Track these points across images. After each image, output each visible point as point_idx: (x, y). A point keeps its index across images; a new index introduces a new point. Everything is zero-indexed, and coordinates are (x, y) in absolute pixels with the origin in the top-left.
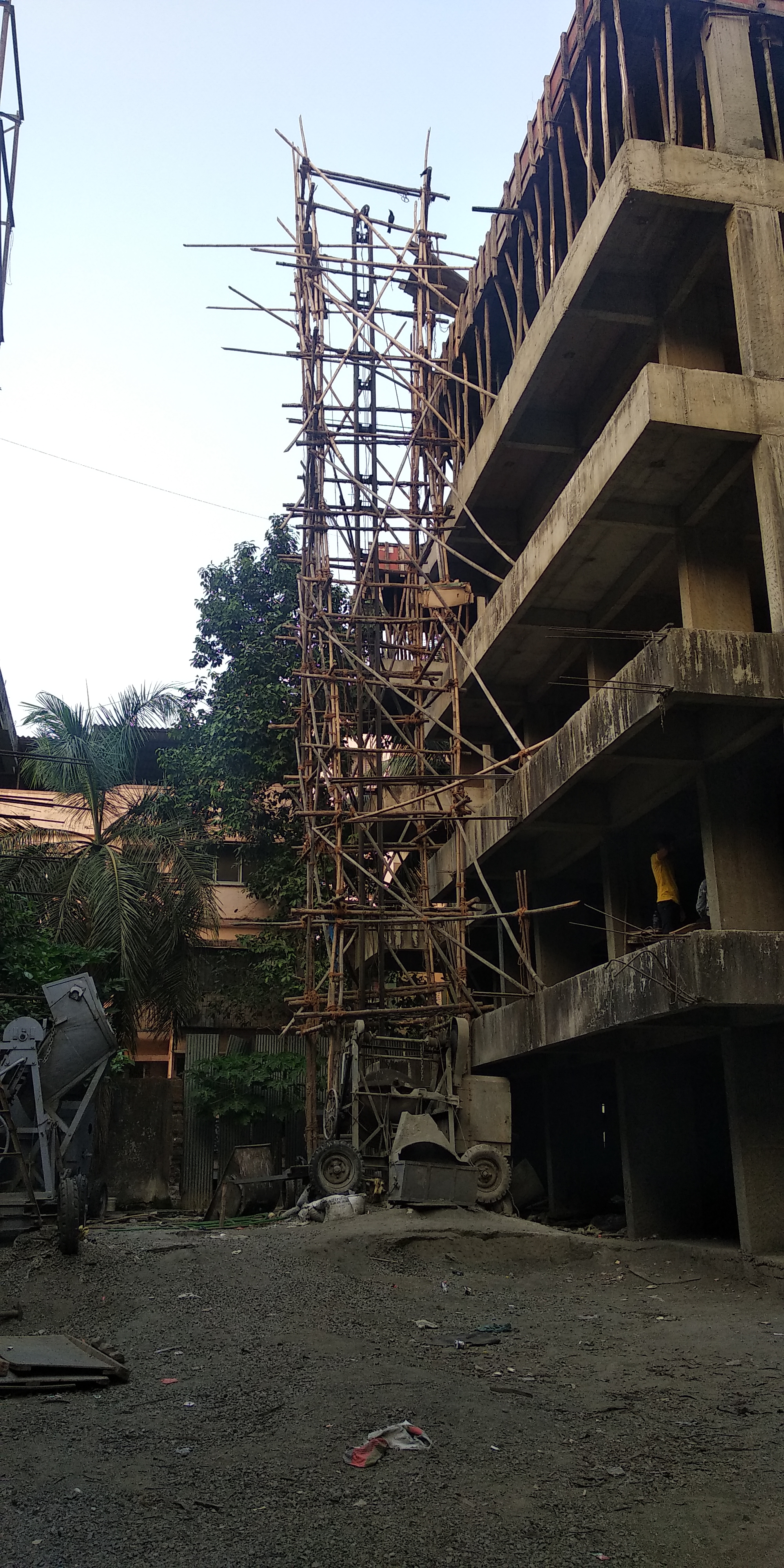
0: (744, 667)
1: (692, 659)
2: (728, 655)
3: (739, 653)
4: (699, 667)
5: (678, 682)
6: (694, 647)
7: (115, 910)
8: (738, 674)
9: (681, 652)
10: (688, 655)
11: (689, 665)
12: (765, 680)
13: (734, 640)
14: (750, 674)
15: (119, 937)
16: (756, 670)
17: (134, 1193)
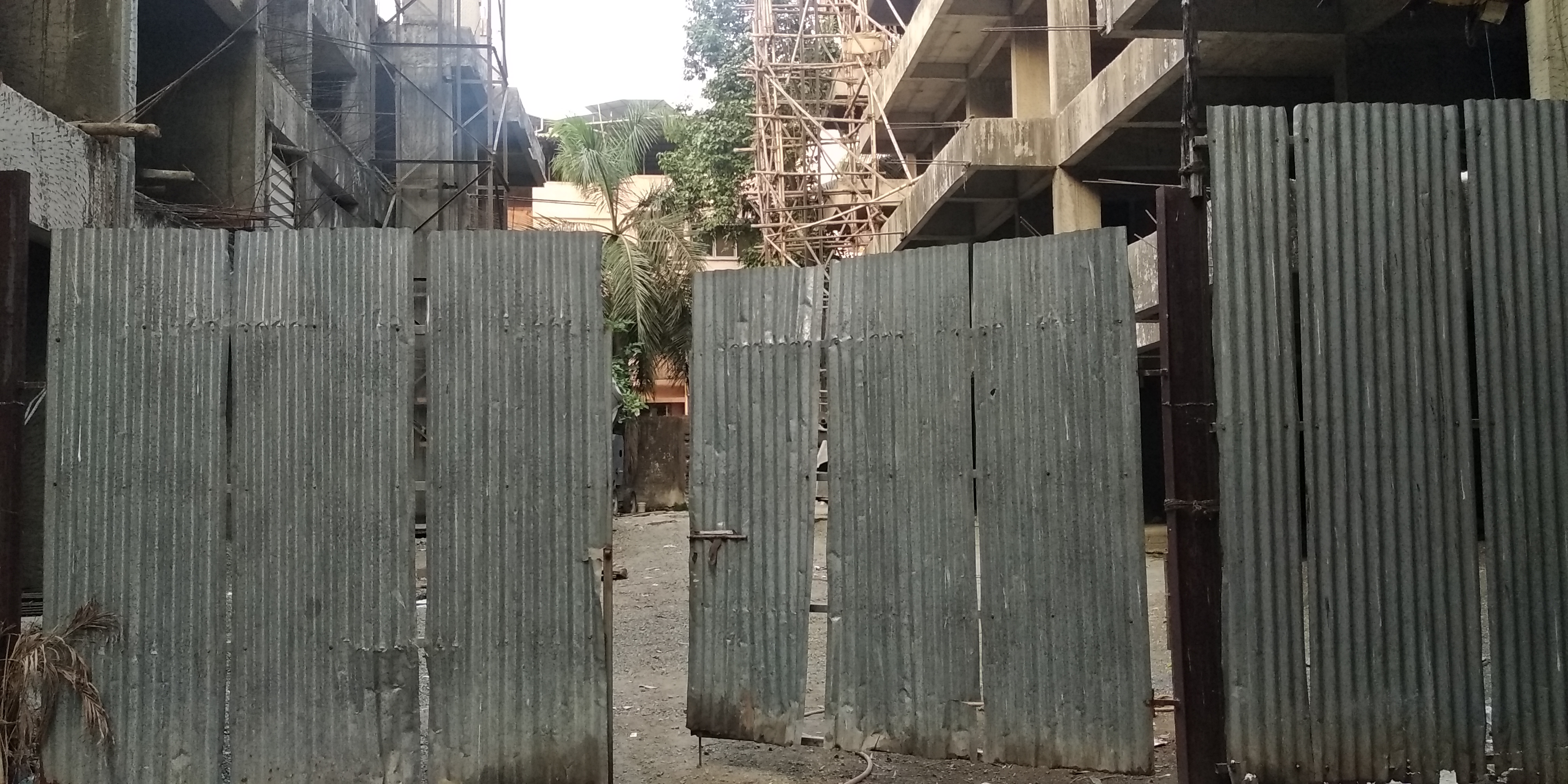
0: (1024, 144)
1: (986, 141)
2: (1012, 136)
3: (1021, 134)
4: (991, 146)
5: (974, 159)
6: (988, 132)
7: (630, 290)
8: (1019, 150)
9: (978, 135)
10: (983, 138)
11: (983, 145)
12: (1038, 153)
13: (1018, 125)
14: (1027, 148)
15: (635, 310)
16: (1032, 146)
17: (660, 500)
